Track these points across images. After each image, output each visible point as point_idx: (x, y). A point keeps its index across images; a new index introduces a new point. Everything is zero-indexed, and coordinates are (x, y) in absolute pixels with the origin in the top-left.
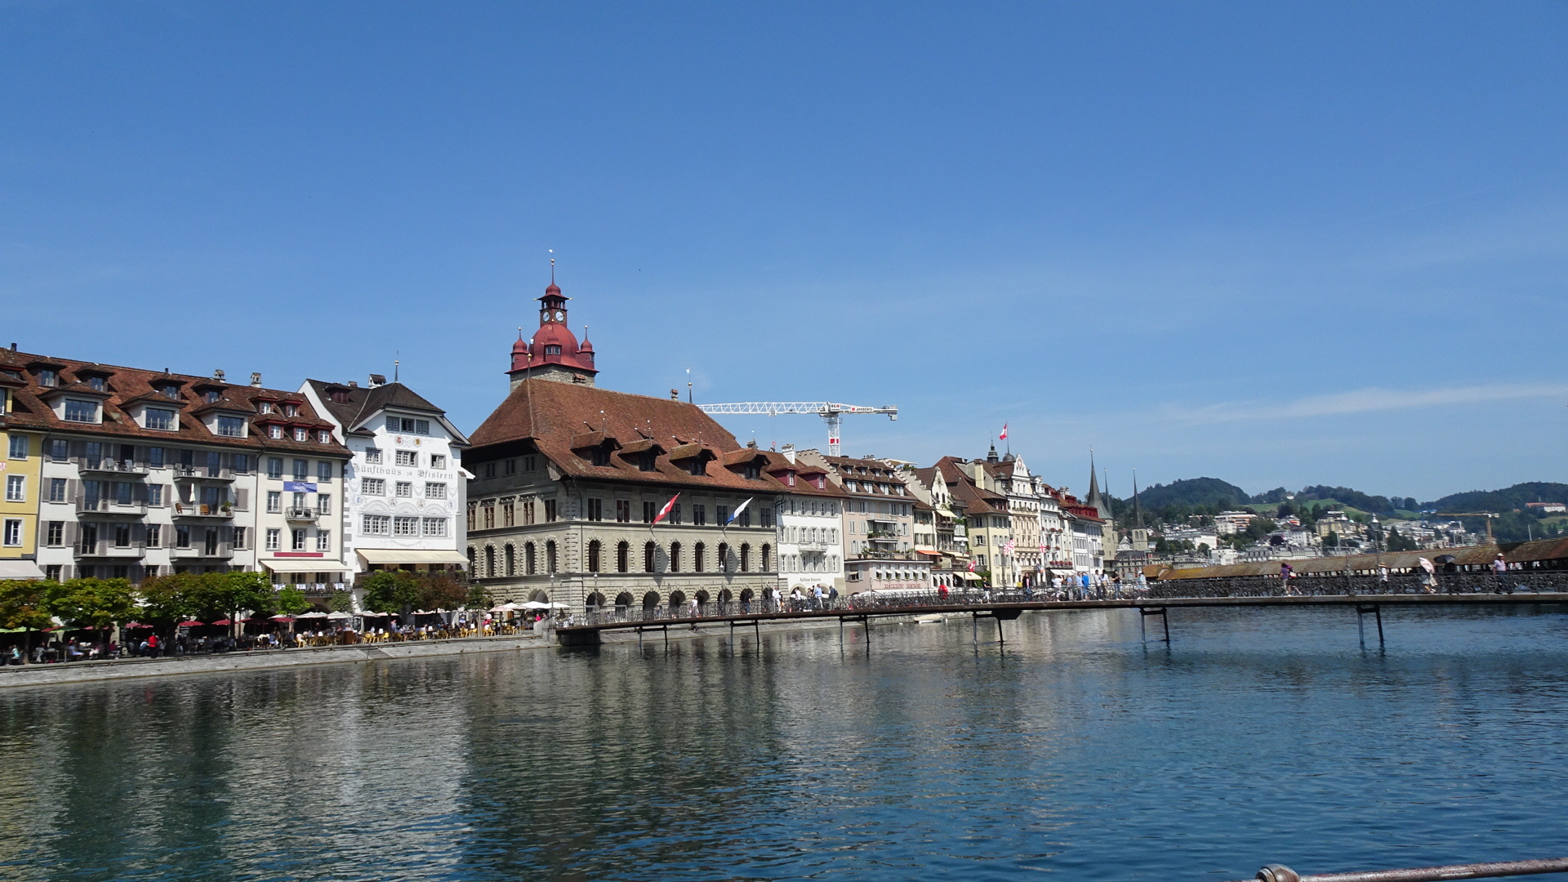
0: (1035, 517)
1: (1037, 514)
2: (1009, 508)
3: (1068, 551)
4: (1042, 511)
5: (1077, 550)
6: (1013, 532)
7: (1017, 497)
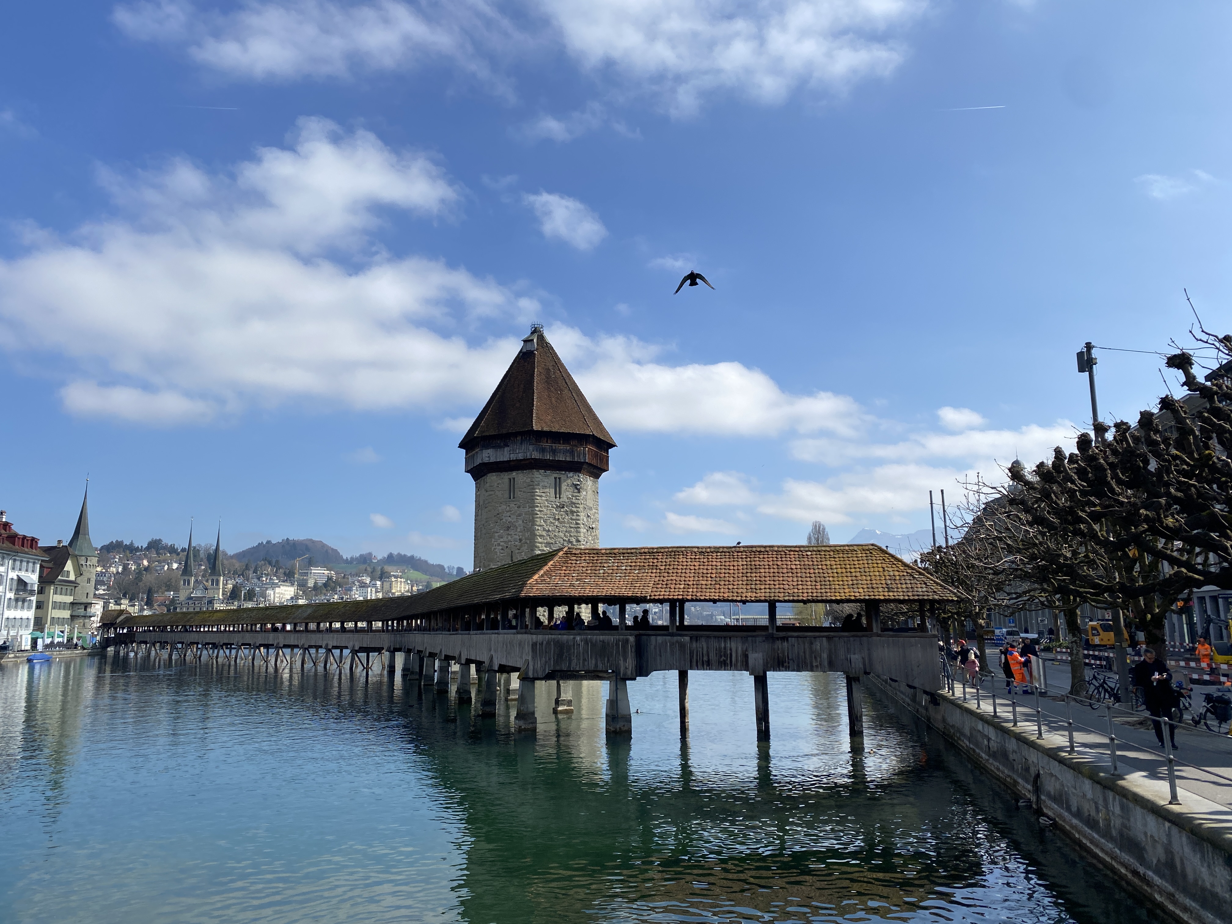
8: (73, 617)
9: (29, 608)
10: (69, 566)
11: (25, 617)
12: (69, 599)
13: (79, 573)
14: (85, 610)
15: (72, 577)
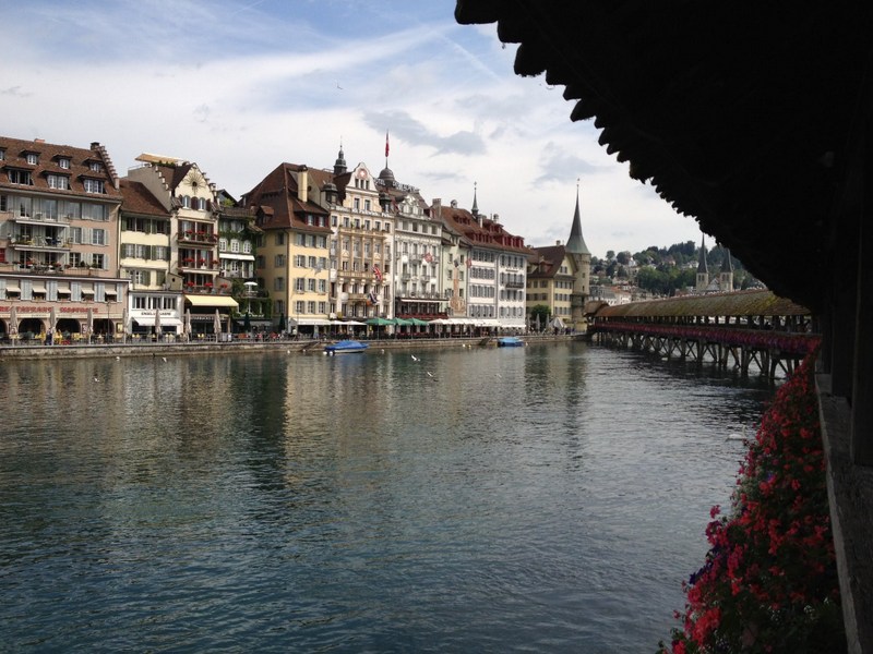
0: (382, 239)
1: (386, 235)
2: (335, 225)
3: (456, 282)
4: (398, 232)
5: (473, 281)
6: (338, 252)
7: (351, 213)
8: (573, 307)
9: (521, 299)
10: (565, 263)
11: (517, 306)
12: (569, 292)
13: (576, 269)
14: (583, 300)
15: (569, 273)
